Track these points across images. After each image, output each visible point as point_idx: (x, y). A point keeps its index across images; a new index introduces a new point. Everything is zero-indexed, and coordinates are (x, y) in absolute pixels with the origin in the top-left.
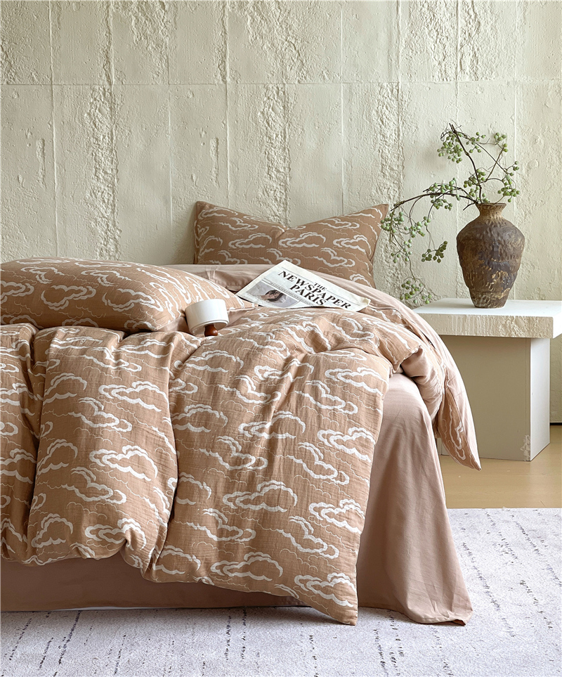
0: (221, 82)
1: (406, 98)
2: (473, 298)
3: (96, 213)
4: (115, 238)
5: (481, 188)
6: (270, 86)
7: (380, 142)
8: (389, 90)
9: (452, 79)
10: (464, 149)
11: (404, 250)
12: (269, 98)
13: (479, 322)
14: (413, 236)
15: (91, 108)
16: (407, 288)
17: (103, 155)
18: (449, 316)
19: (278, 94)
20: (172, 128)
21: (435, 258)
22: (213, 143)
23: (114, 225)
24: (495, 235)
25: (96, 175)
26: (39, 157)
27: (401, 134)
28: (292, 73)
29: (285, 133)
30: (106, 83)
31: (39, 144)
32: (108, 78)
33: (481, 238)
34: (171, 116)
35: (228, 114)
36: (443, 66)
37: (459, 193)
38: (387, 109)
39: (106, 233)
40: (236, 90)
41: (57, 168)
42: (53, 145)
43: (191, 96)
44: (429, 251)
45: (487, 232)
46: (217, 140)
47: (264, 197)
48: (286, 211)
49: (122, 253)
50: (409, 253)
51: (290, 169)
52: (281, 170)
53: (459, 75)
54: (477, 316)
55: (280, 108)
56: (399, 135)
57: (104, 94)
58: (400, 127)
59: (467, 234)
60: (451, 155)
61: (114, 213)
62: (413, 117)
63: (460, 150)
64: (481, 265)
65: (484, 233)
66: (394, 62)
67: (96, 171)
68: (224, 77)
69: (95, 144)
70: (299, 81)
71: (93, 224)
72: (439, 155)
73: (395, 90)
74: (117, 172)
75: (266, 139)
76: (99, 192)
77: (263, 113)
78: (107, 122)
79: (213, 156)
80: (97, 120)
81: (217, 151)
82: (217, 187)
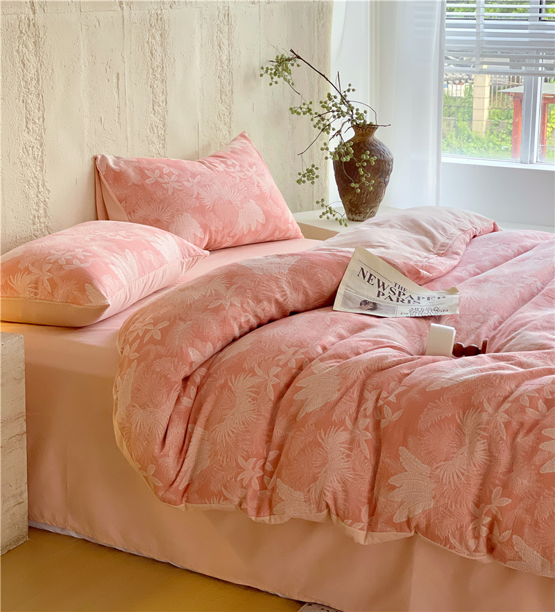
0: (119, 9)
1: (233, 22)
3: (29, 174)
4: (45, 201)
6: (153, 13)
7: (219, 68)
8: (223, 14)
12: (151, 25)
15: (19, 43)
17: (32, 102)
19: (157, 21)
20: (84, 64)
22: (115, 80)
23: (44, 186)
25: (27, 127)
29: (163, 63)
30: (31, 12)
34: (83, 49)
35: (125, 44)
38: (222, 34)
39: (37, 196)
40: (130, 18)
43: (97, 26)
46: (118, 74)
47: (151, 135)
49: (51, 217)
51: (166, 102)
52: (161, 104)
55: (158, 38)
56: (230, 60)
57: (29, 26)
62: (237, 41)
67: (26, 121)
68: (121, 3)
69: (25, 88)
70: (171, 7)
71: (27, 187)
73: (226, 14)
74: (43, 121)
75: (151, 71)
76: (30, 147)
77: (148, 42)
78: (33, 59)
79: (115, 94)
80: (25, 58)
81: (118, 88)
82: (119, 128)
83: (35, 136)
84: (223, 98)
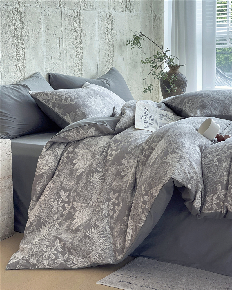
0: (59, 8)
1: (113, 19)
3: (18, 79)
6: (76, 11)
7: (107, 40)
8: (109, 16)
12: (75, 17)
15: (13, 19)
17: (19, 46)
19: (77, 15)
22: (58, 40)
25: (17, 58)
28: (82, 5)
29: (80, 35)
30: (18, 5)
32: (19, 2)
34: (43, 25)
35: (62, 24)
36: (122, 5)
38: (108, 24)
40: (65, 12)
43: (49, 15)
46: (59, 38)
47: (75, 67)
51: (82, 53)
52: (80, 54)
53: (126, 10)
55: (78, 23)
56: (112, 36)
57: (17, 12)
58: (112, 33)
62: (115, 28)
67: (17, 55)
68: (60, 5)
69: (16, 40)
70: (84, 9)
74: (25, 56)
75: (75, 38)
76: (18, 67)
77: (73, 24)
78: (19, 27)
79: (58, 46)
80: (16, 26)
81: (59, 44)
82: (60, 62)
83: (21, 62)
84: (109, 53)
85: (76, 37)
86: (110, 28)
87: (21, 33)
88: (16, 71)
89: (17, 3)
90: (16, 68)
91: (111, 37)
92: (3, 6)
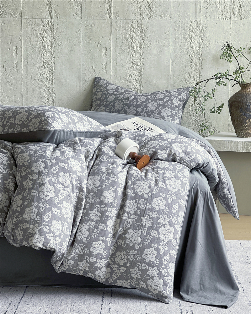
0: (109, 19)
1: (204, 28)
2: (236, 132)
3: (43, 85)
4: (52, 98)
5: (242, 75)
6: (134, 21)
7: (190, 51)
8: (195, 24)
9: (228, 19)
10: (234, 55)
11: (202, 107)
12: (133, 27)
13: (239, 144)
14: (206, 100)
15: (42, 30)
16: (203, 127)
17: (47, 55)
18: (223, 141)
19: (138, 25)
20: (83, 42)
21: (217, 111)
22: (104, 50)
23: (52, 92)
24: (248, 100)
25: (43, 65)
26: (15, 56)
27: (201, 47)
28: (145, 15)
29: (141, 45)
30: (50, 18)
31: (14, 49)
32: (51, 15)
33: (241, 101)
34: (83, 35)
35: (112, 35)
36: (224, 12)
37: (230, 77)
38: (194, 34)
39: (48, 95)
40: (116, 23)
41: (23, 62)
42: (21, 49)
43: (93, 26)
44: (214, 107)
45: (244, 98)
46: (106, 48)
47: (129, 78)
48: (141, 86)
50: (204, 109)
51: (143, 64)
52: (139, 65)
53: (232, 17)
54: (238, 141)
55: (139, 33)
56: (200, 47)
57: (48, 24)
58: (201, 44)
59: (234, 99)
60: (227, 59)
61: (52, 85)
62: (207, 38)
63: (232, 56)
64: (241, 115)
65: (243, 98)
66: (198, 9)
67: (43, 63)
68: (110, 16)
69: (43, 49)
70: (149, 19)
71: (41, 91)
72: (221, 58)
73: (198, 24)
74: (54, 64)
75: (131, 48)
76: (45, 74)
77: (130, 35)
78: (49, 38)
79: (104, 57)
80: (44, 37)
81: (106, 54)
82: (106, 72)
83: (48, 70)
85: (133, 48)
86: (197, 39)
87: (52, 43)
88: (41, 77)
89: (49, 16)
90: (41, 75)
91: (197, 48)
92: (30, 19)
